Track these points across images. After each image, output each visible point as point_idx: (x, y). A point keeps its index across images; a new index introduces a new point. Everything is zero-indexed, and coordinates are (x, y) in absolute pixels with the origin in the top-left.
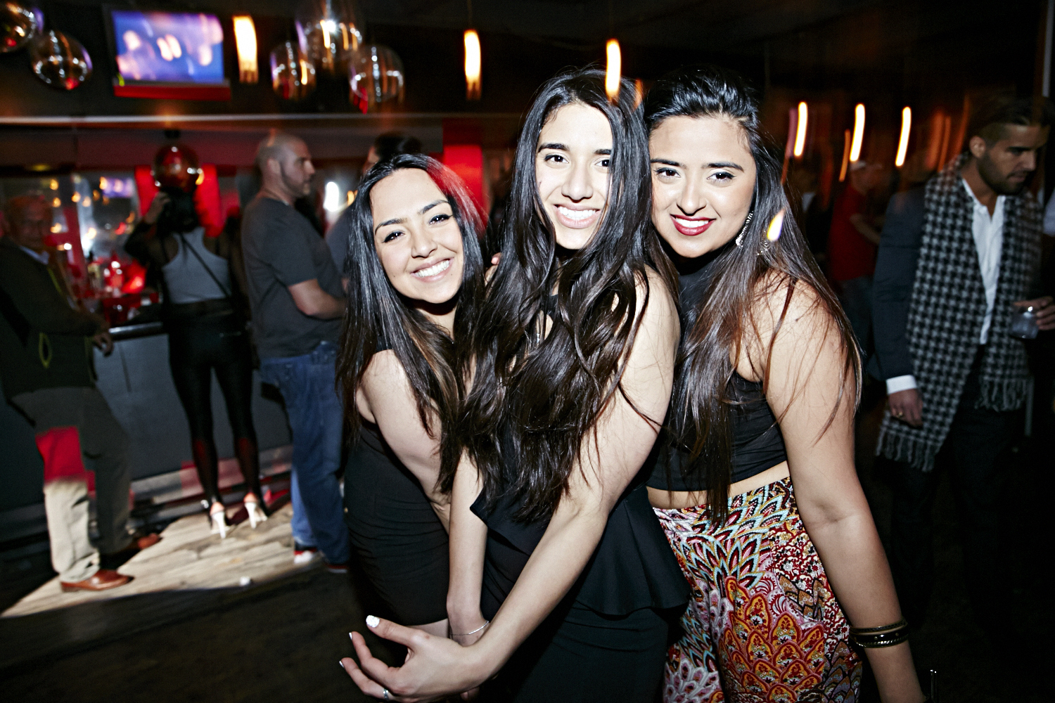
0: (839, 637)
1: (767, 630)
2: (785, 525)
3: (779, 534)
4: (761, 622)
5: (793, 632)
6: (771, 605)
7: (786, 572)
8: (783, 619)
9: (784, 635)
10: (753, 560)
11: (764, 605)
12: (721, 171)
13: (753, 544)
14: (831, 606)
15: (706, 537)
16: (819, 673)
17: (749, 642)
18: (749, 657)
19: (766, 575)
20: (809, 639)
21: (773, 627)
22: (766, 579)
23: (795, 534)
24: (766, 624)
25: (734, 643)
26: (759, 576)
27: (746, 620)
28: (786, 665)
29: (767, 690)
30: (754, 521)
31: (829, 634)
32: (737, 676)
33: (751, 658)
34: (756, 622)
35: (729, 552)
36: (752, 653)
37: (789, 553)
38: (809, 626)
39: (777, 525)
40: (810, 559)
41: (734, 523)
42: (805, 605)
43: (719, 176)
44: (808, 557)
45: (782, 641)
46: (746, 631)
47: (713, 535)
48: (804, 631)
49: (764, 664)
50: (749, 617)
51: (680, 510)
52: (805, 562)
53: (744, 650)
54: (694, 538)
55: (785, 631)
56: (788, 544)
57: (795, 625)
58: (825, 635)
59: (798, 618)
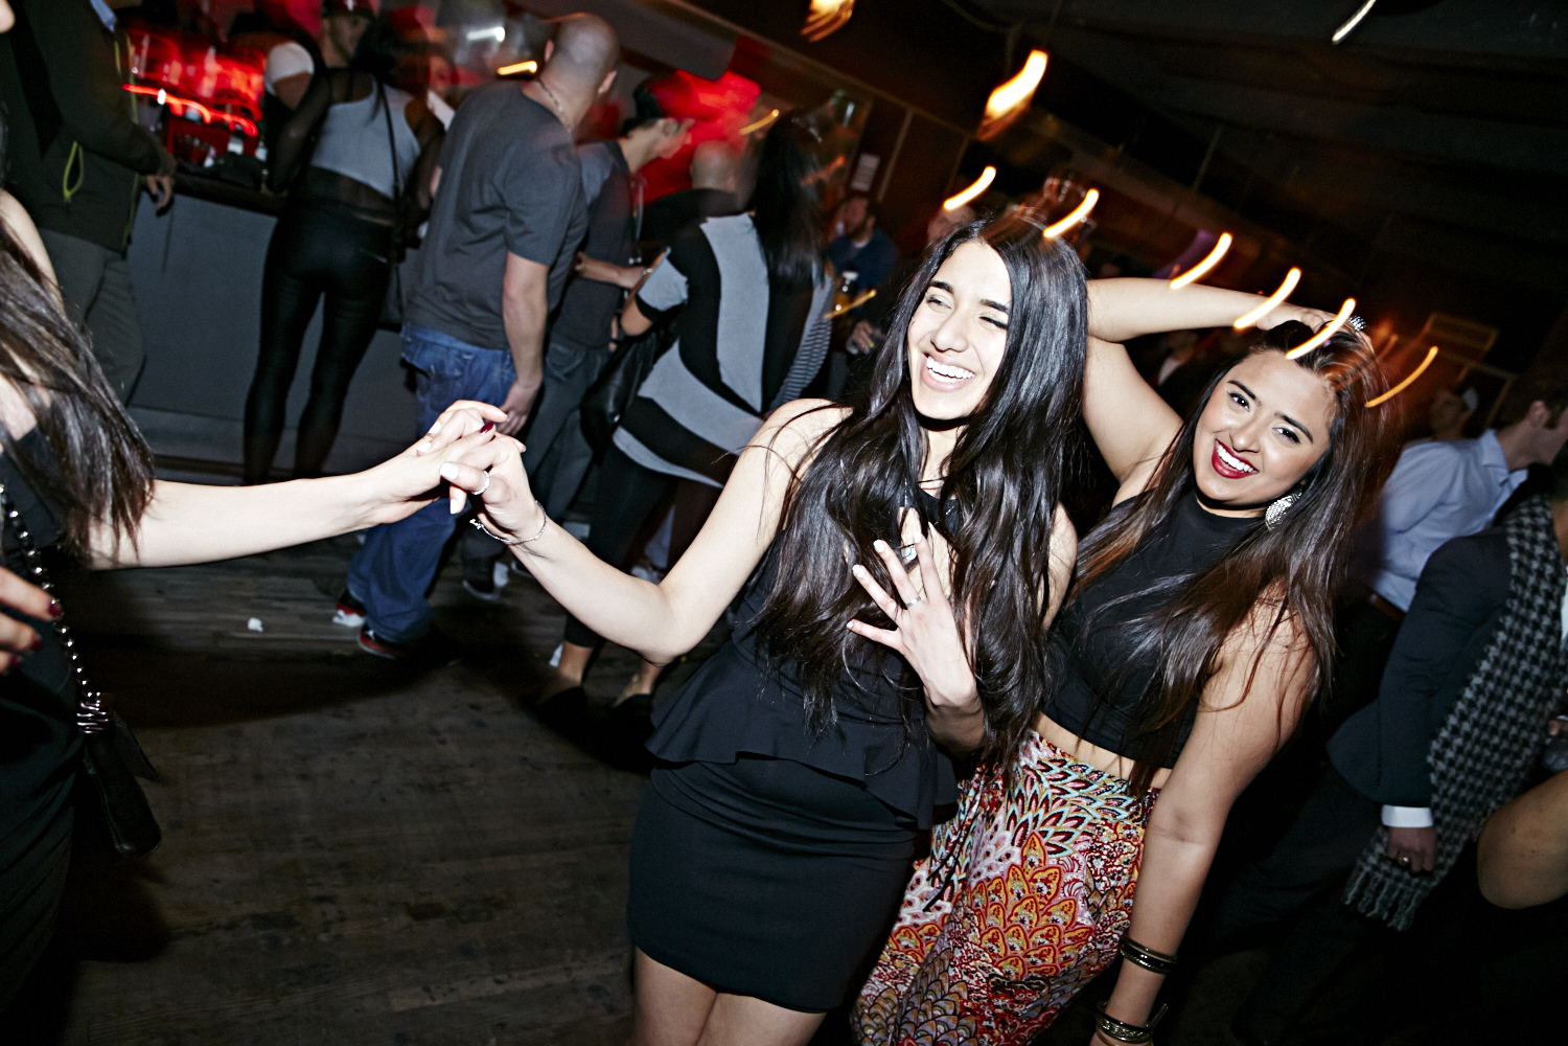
0: (1099, 946)
1: (1046, 902)
2: (1117, 824)
3: (1106, 828)
4: (1045, 892)
5: (1068, 919)
6: (1065, 884)
7: (1093, 867)
8: (1067, 903)
9: (1060, 917)
10: (1072, 833)
11: (1057, 879)
12: (1291, 428)
13: (1081, 820)
14: (1110, 917)
15: (1043, 779)
16: (1062, 967)
17: (1021, 903)
18: (1011, 915)
19: (1075, 856)
20: (1076, 933)
21: (1053, 902)
22: (1073, 859)
23: (1120, 837)
24: (1049, 897)
25: (1002, 894)
26: (1069, 852)
27: (1030, 881)
28: (1040, 943)
29: (1005, 954)
30: (1095, 801)
31: (1094, 939)
32: (982, 927)
33: (1013, 918)
34: (1040, 890)
35: (1054, 809)
36: (1016, 914)
37: (1105, 852)
38: (1084, 922)
39: (1111, 819)
40: (1120, 868)
41: (1077, 789)
42: (1093, 904)
43: (1286, 433)
44: (1120, 865)
45: (1053, 920)
46: (1024, 891)
47: (1051, 783)
48: (1078, 923)
49: (1021, 931)
50: (1035, 881)
51: (1041, 739)
52: (1114, 868)
53: (1010, 907)
54: (1032, 770)
55: (1063, 913)
56: (1108, 844)
57: (1074, 914)
58: (1091, 938)
59: (1081, 909)
